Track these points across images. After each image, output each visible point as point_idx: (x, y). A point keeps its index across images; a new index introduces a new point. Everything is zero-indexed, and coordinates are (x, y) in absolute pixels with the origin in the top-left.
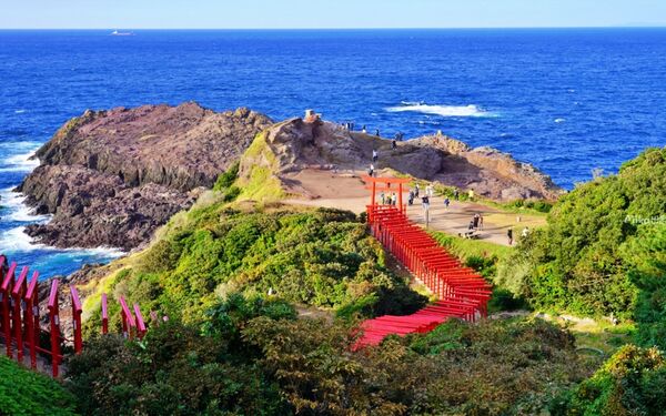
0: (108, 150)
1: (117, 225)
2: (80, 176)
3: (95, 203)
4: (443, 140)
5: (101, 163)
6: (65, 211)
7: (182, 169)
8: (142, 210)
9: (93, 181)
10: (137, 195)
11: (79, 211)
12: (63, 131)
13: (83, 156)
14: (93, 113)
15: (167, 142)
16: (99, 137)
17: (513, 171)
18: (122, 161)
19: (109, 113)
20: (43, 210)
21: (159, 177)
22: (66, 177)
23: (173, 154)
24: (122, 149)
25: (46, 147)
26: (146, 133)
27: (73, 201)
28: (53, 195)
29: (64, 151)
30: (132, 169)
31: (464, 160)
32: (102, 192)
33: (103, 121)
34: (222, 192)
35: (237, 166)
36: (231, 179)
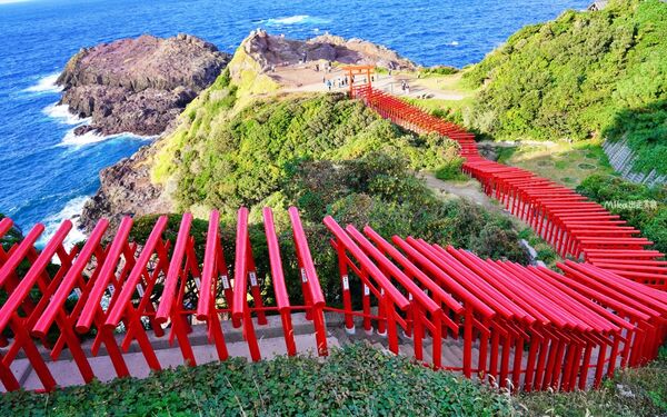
0: (107, 72)
1: (137, 119)
2: (99, 91)
3: (117, 106)
4: (330, 36)
5: (105, 80)
6: (98, 113)
7: (160, 77)
8: (149, 106)
9: (109, 93)
10: (142, 98)
11: (108, 113)
12: (71, 64)
13: (92, 78)
14: (86, 50)
15: (143, 62)
16: (97, 64)
17: (376, 50)
18: (119, 78)
19: (96, 48)
20: (83, 115)
21: (146, 84)
22: (90, 93)
23: (151, 69)
24: (116, 70)
25: (64, 75)
26: (126, 58)
27: (102, 108)
28: (86, 104)
29: (77, 76)
30: (127, 82)
31: (344, 48)
32: (118, 99)
33: (94, 54)
34: (226, 91)
35: (228, 71)
36: (227, 80)
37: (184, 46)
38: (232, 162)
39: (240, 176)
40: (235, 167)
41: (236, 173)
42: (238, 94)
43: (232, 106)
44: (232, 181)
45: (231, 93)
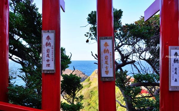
34: (88, 83)
35: (89, 78)
36: (89, 80)
37: (77, 72)
38: (88, 102)
39: (90, 108)
40: (89, 104)
41: (89, 107)
42: (92, 84)
43: (89, 87)
44: (87, 109)
45: (89, 84)
